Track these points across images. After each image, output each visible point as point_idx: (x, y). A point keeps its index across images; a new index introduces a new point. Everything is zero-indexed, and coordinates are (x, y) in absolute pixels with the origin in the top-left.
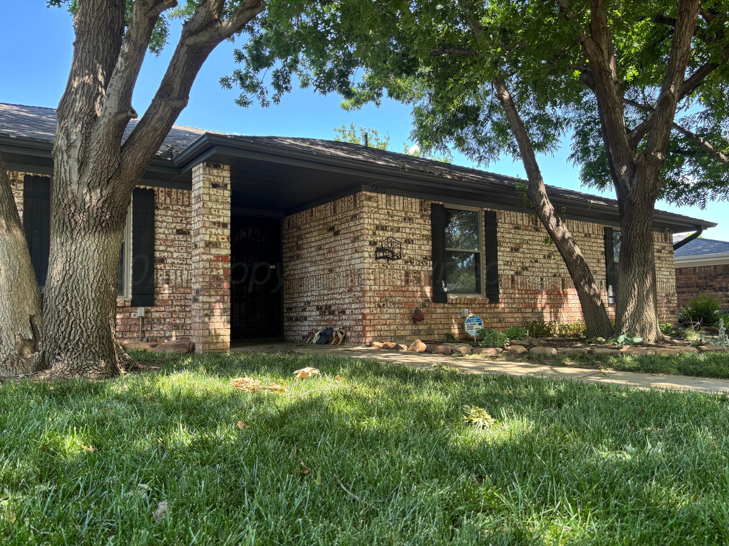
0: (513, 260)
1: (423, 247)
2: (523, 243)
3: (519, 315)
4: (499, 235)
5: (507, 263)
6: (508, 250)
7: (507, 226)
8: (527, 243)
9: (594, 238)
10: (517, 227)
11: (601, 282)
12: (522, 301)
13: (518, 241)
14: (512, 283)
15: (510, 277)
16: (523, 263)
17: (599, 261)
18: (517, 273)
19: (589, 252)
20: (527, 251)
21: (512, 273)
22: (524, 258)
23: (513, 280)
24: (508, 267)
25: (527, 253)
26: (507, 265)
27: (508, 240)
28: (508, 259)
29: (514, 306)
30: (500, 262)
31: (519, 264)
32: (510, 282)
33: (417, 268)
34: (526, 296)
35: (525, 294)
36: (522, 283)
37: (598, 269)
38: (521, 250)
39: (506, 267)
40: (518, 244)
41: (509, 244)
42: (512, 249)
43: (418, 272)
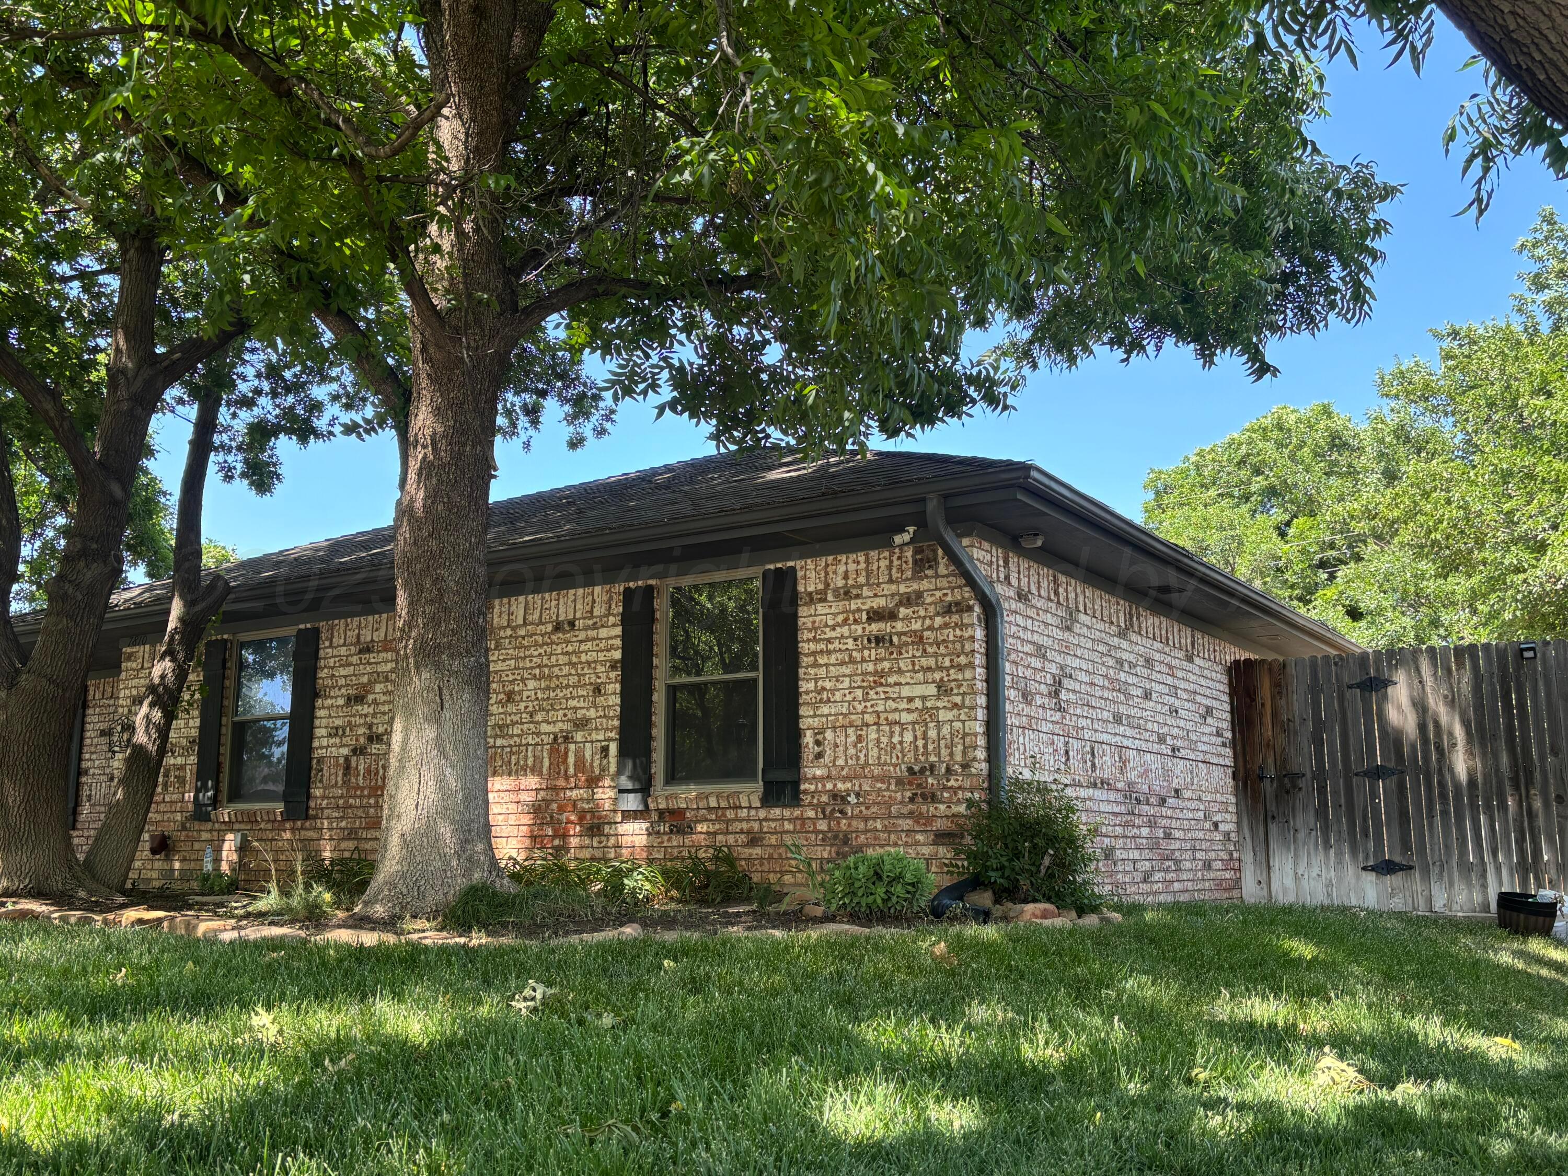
0: (350, 723)
1: (191, 723)
2: (376, 682)
3: (351, 845)
4: (323, 674)
5: (335, 732)
6: (341, 702)
7: (343, 651)
8: (387, 679)
9: (587, 628)
10: (367, 650)
11: (605, 750)
12: (360, 813)
13: (365, 679)
14: (344, 775)
15: (342, 760)
16: (370, 727)
17: (598, 690)
18: (354, 751)
19: (566, 670)
20: (384, 698)
21: (345, 751)
22: (374, 715)
23: (347, 768)
24: (338, 740)
25: (384, 703)
26: (336, 735)
27: (342, 682)
28: (339, 722)
29: (343, 824)
30: (320, 732)
31: (361, 731)
32: (340, 773)
33: (179, 761)
34: (372, 801)
35: (369, 797)
36: (368, 771)
37: (592, 713)
38: (370, 697)
39: (332, 741)
40: (364, 686)
41: (343, 690)
42: (349, 699)
43: (182, 768)
